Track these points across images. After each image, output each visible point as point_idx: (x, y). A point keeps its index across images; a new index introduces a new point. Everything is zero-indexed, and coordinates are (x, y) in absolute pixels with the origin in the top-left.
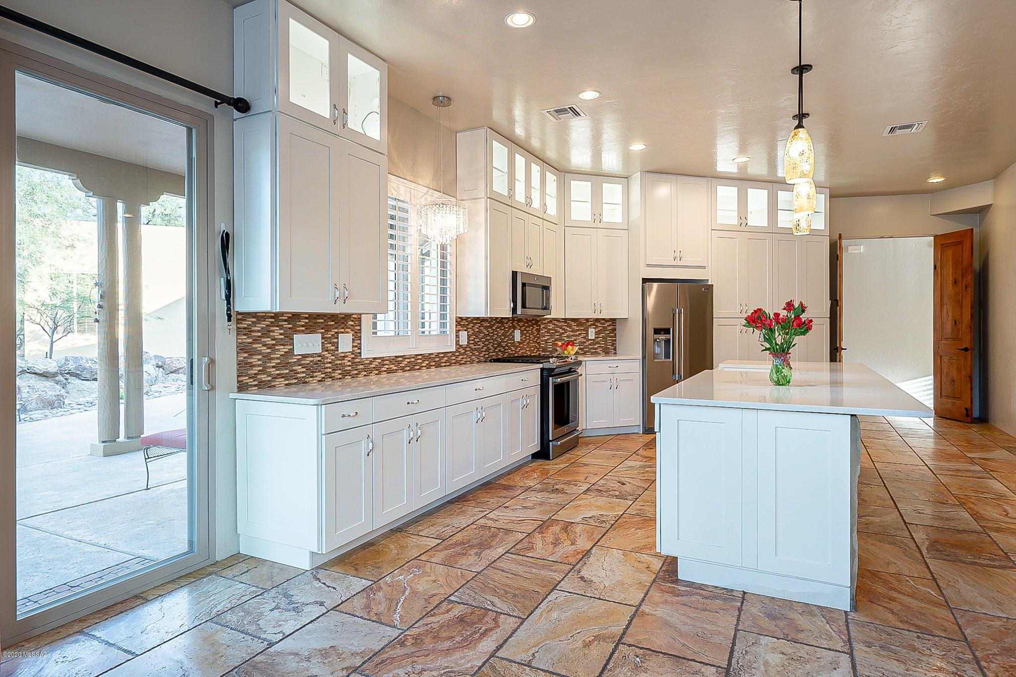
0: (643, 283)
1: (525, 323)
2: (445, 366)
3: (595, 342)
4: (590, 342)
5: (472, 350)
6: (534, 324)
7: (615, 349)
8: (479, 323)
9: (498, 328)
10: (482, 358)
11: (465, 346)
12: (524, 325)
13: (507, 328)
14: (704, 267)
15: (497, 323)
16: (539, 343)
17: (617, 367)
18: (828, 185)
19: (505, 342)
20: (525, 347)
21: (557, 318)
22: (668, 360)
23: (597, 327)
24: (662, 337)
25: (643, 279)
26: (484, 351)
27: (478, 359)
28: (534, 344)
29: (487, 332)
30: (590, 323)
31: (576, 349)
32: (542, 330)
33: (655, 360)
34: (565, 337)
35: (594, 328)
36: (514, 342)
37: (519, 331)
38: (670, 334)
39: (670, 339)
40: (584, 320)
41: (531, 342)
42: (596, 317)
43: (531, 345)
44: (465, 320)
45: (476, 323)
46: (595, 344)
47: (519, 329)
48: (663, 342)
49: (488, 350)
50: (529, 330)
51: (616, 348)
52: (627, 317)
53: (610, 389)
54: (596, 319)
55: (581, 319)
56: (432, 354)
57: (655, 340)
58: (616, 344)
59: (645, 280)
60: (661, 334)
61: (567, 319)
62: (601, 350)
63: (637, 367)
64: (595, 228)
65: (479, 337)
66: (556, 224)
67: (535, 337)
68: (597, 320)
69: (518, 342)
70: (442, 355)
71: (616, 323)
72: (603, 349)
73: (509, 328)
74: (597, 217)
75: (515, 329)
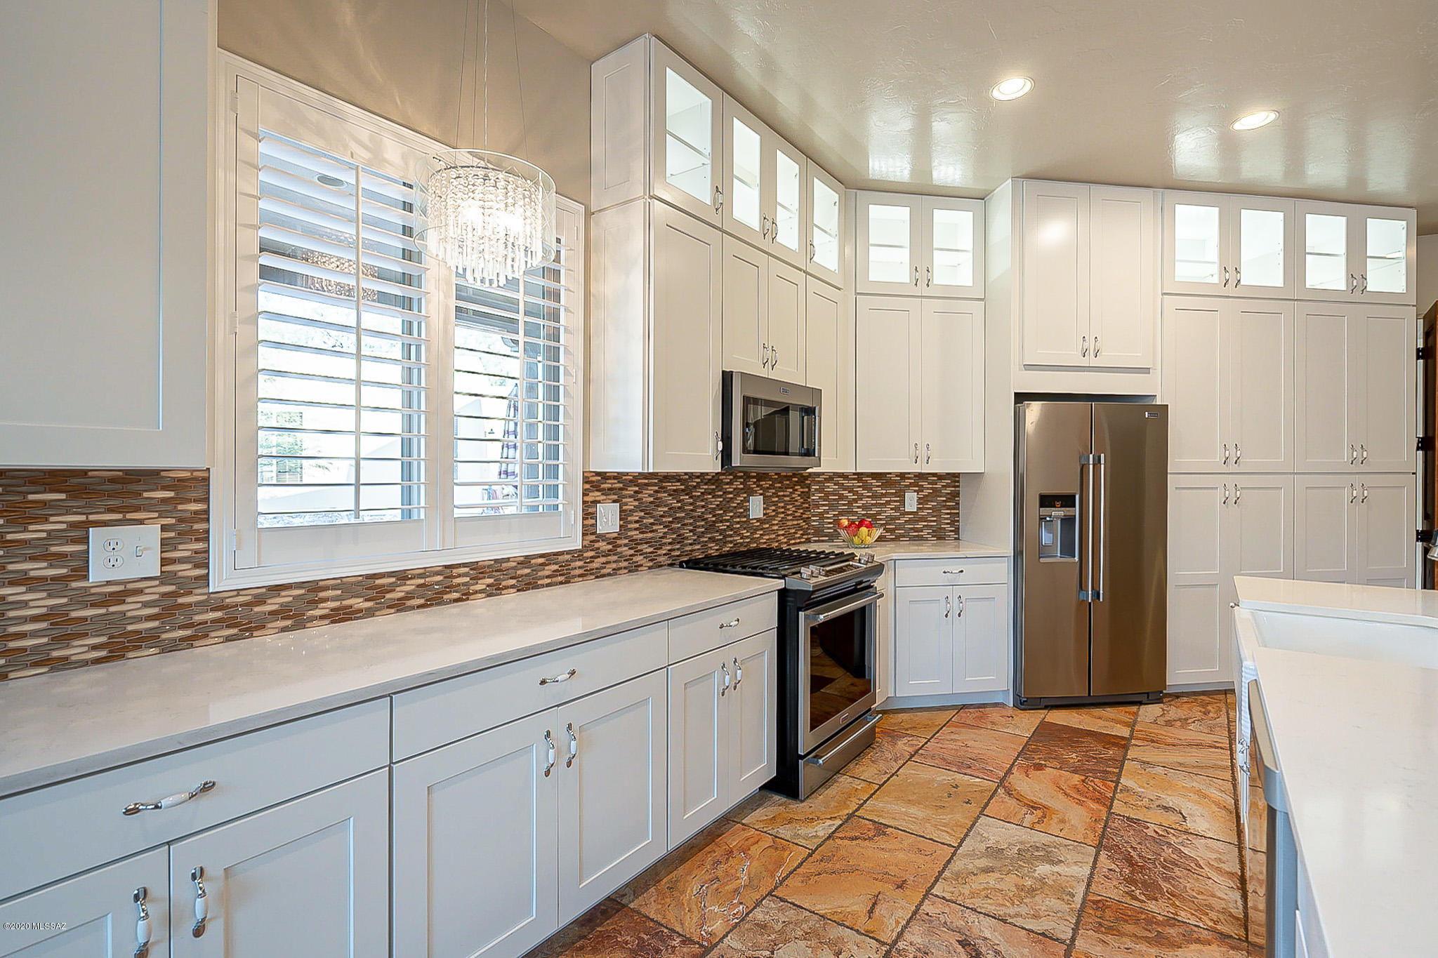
0: (1015, 404)
1: (774, 481)
2: (548, 585)
3: (916, 517)
4: (907, 517)
5: (634, 543)
6: (797, 483)
7: (957, 531)
8: (655, 485)
9: (710, 494)
10: (662, 559)
11: (616, 535)
12: (772, 487)
13: (731, 493)
14: (1146, 371)
15: (706, 484)
16: (807, 520)
17: (962, 571)
18: (1413, 199)
19: (727, 521)
20: (776, 528)
21: (843, 473)
22: (1070, 560)
23: (921, 489)
24: (1058, 512)
25: (1015, 393)
26: (670, 543)
27: (651, 560)
28: (795, 522)
29: (678, 502)
30: (908, 482)
31: (878, 532)
32: (814, 495)
33: (1042, 560)
34: (859, 507)
35: (915, 491)
36: (749, 520)
37: (762, 497)
38: (1074, 506)
39: (1075, 516)
40: (897, 476)
41: (790, 518)
42: (920, 471)
43: (790, 523)
44: (615, 478)
45: (646, 485)
46: (918, 521)
47: (761, 494)
48: (1059, 522)
49: (681, 539)
50: (784, 496)
51: (959, 529)
52: (983, 471)
53: (946, 616)
54: (920, 473)
55: (890, 473)
56: (508, 560)
57: (1042, 519)
58: (958, 521)
59: (1021, 398)
60: (1055, 507)
61: (862, 474)
62: (928, 534)
63: (1002, 572)
64: (918, 297)
65: (655, 513)
66: (839, 289)
67: (798, 508)
68: (921, 476)
69: (758, 520)
70: (541, 560)
71: (958, 482)
72: (934, 531)
73: (737, 492)
74: (922, 275)
75: (749, 496)
